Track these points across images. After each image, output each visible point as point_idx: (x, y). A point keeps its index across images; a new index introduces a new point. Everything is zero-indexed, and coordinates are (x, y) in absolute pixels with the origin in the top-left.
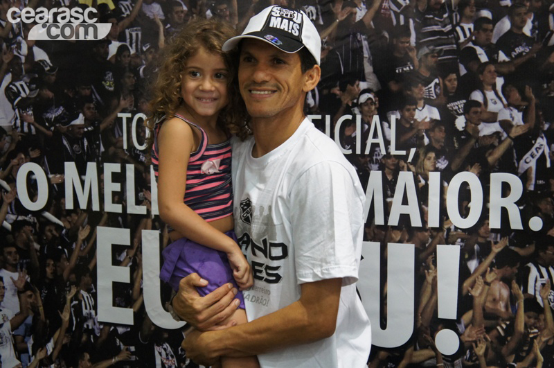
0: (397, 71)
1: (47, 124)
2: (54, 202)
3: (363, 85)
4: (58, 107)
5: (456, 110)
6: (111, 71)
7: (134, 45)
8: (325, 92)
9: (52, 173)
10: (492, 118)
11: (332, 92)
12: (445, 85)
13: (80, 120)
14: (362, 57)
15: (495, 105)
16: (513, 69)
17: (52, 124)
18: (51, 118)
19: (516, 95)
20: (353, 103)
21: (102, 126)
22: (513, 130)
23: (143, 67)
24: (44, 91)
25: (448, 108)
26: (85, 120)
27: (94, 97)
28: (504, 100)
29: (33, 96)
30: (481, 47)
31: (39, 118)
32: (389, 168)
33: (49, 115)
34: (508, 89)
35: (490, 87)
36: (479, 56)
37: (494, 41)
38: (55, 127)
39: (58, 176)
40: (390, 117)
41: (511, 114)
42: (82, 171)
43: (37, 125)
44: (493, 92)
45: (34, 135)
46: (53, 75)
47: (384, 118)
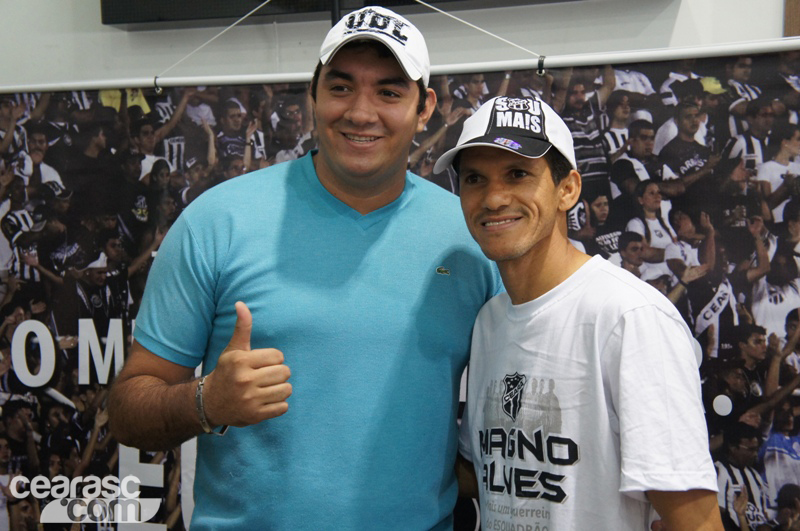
1: (56, 267)
2: (63, 374)
4: (71, 244)
5: (608, 246)
6: (144, 195)
7: (175, 160)
9: (61, 335)
10: (657, 256)
12: (592, 212)
13: (101, 262)
15: (661, 240)
16: (683, 189)
17: (62, 267)
18: (62, 260)
19: (688, 226)
21: (131, 270)
22: (687, 273)
23: (187, 189)
24: (54, 223)
25: (597, 243)
26: (109, 261)
27: (120, 230)
28: (672, 231)
30: (639, 159)
31: (46, 260)
33: (59, 256)
34: (677, 217)
35: (653, 214)
36: (637, 172)
37: (656, 151)
38: (67, 271)
39: (70, 338)
41: (682, 251)
42: (102, 331)
43: (42, 269)
44: (657, 221)
45: (36, 283)
46: (65, 201)
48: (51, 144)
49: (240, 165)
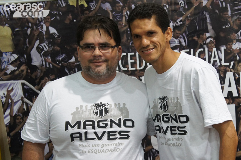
0: (223, 28)
1: (58, 63)
3: (208, 35)
4: (62, 54)
8: (190, 39)
11: (193, 39)
14: (207, 22)
17: (60, 62)
18: (59, 60)
20: (204, 43)
24: (55, 47)
29: (50, 50)
31: (54, 60)
32: (222, 71)
33: (58, 58)
38: (62, 64)
40: (221, 48)
43: (53, 63)
45: (52, 68)
46: (59, 39)
47: (218, 49)
48: (52, 19)
49: (122, 23)
